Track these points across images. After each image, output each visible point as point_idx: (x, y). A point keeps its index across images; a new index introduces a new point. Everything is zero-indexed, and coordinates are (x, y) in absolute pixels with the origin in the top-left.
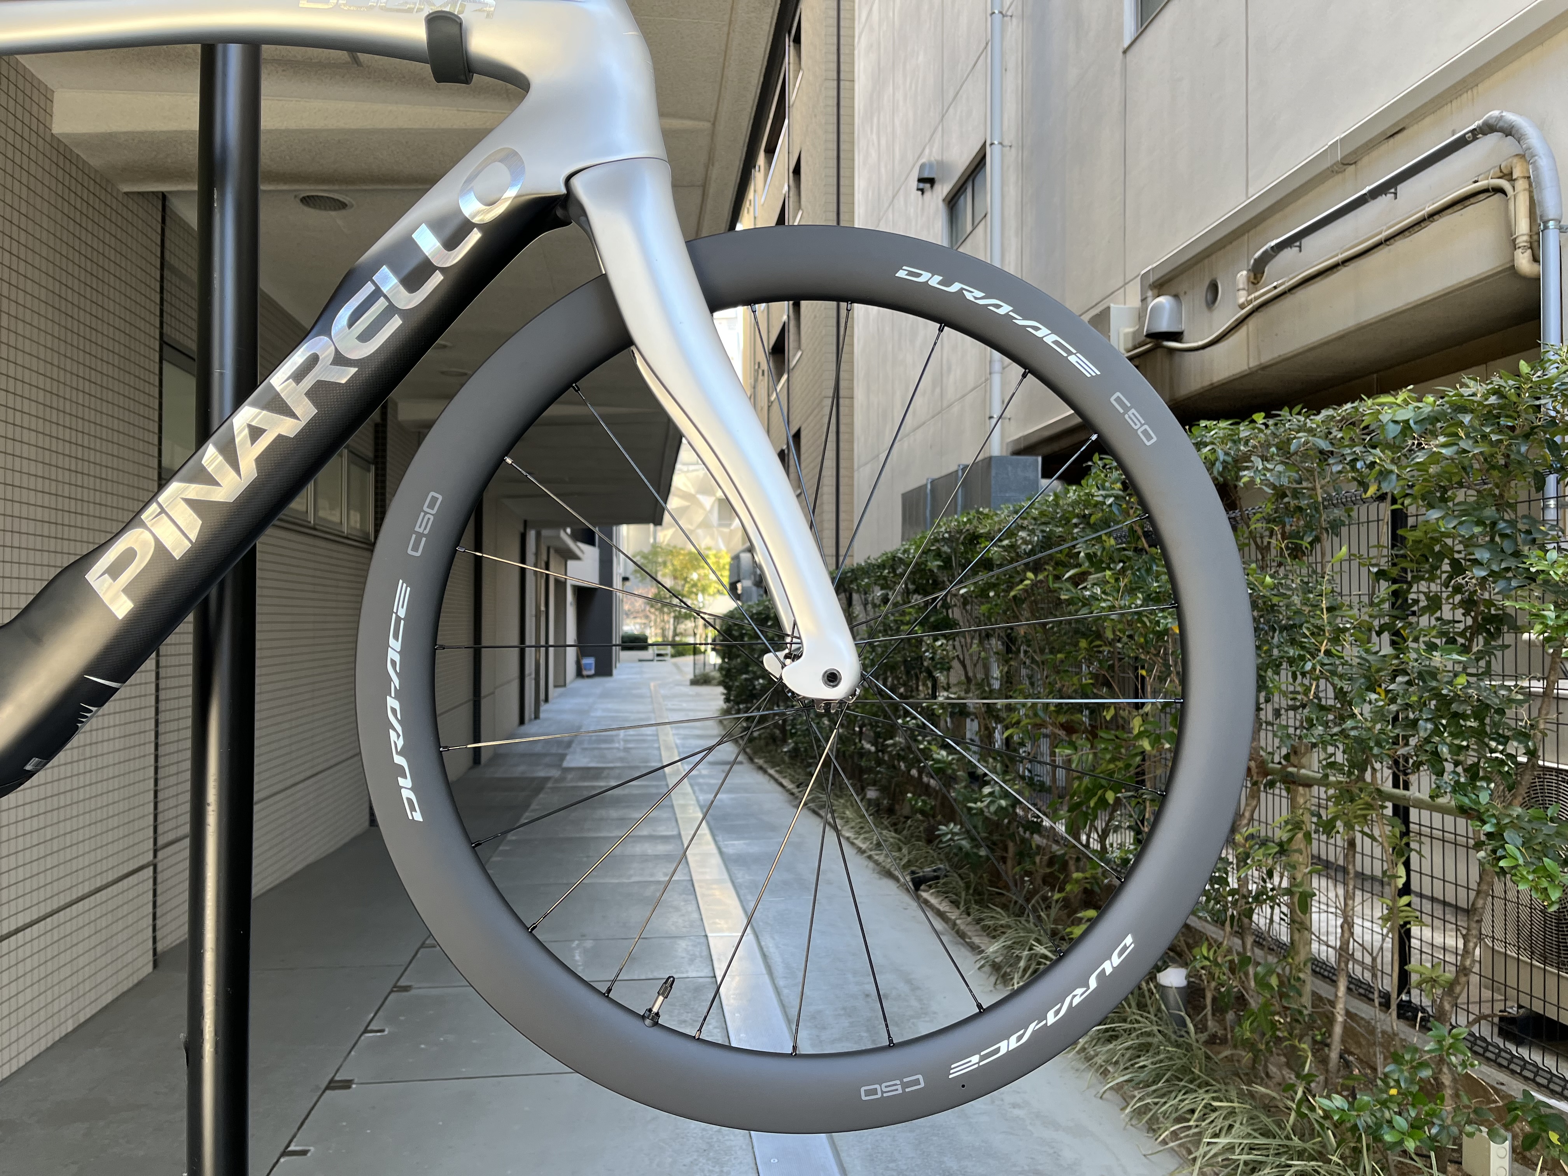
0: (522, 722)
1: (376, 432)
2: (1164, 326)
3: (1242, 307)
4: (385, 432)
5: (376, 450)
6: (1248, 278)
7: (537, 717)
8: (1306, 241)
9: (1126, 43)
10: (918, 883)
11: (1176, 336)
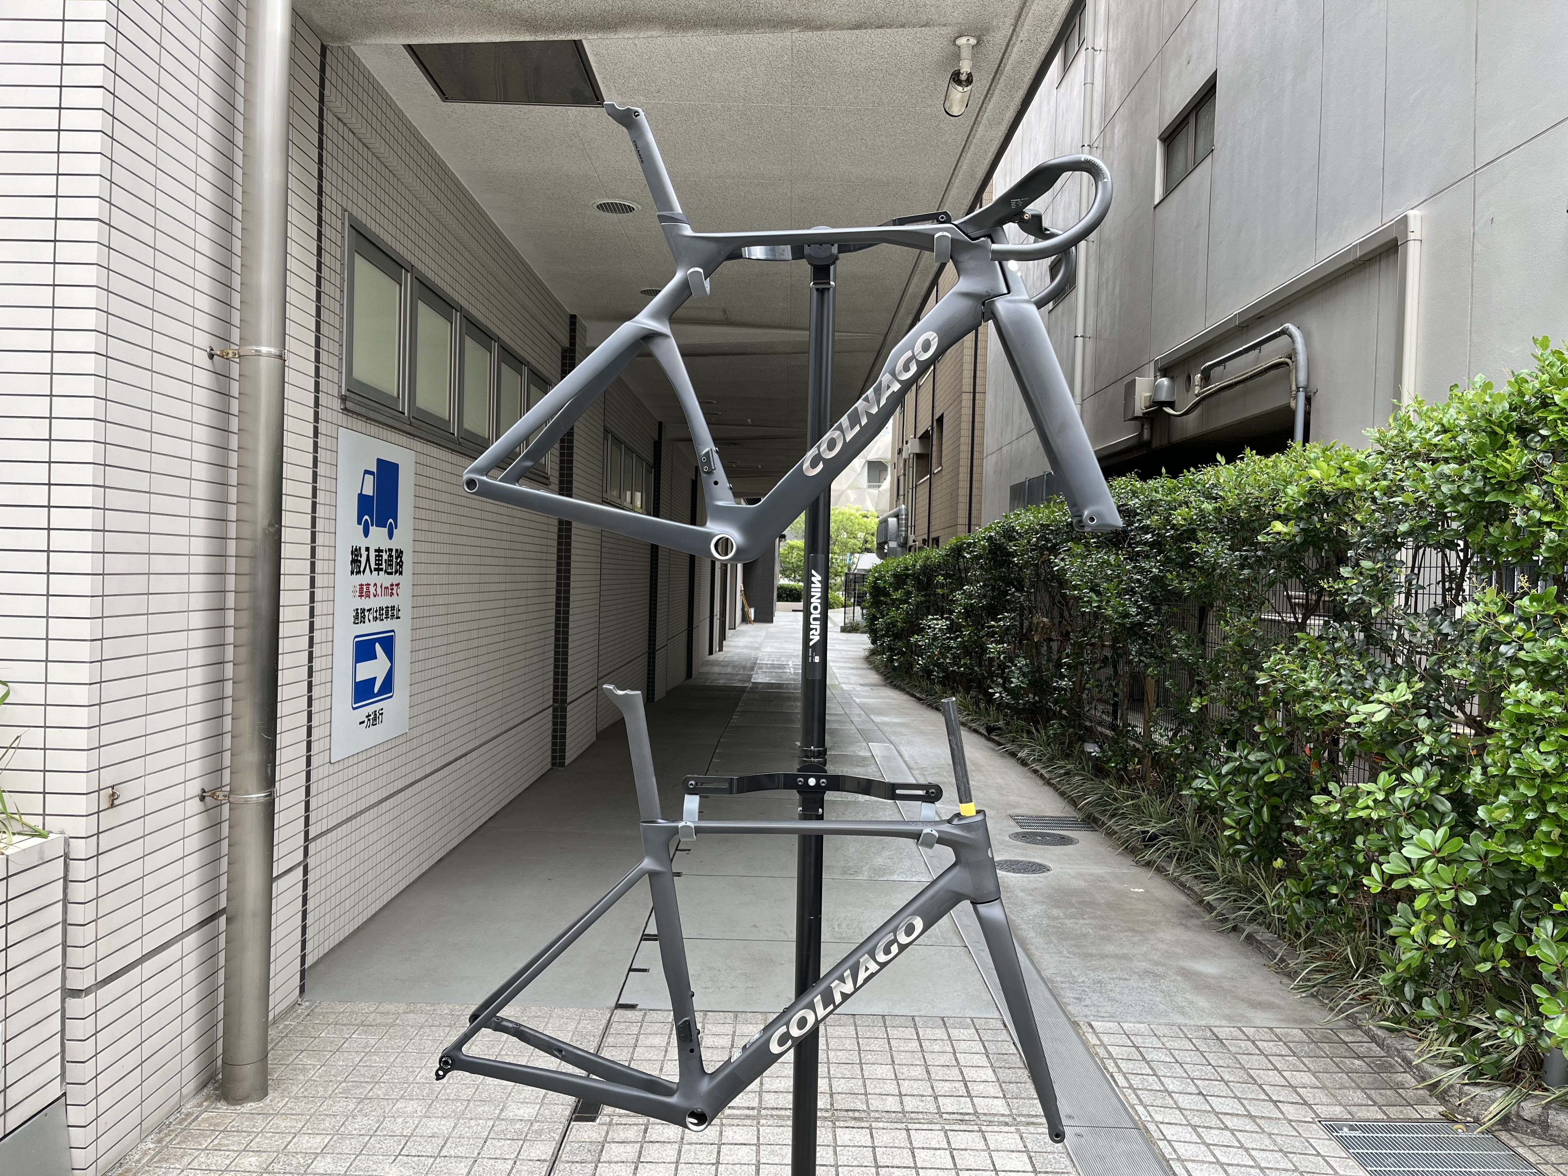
0: (711, 653)
1: (655, 447)
2: (1163, 397)
3: (1197, 396)
4: (660, 447)
5: (655, 459)
6: (1201, 379)
7: (721, 650)
8: (1228, 364)
9: (1156, 202)
10: (990, 730)
11: (1171, 404)
